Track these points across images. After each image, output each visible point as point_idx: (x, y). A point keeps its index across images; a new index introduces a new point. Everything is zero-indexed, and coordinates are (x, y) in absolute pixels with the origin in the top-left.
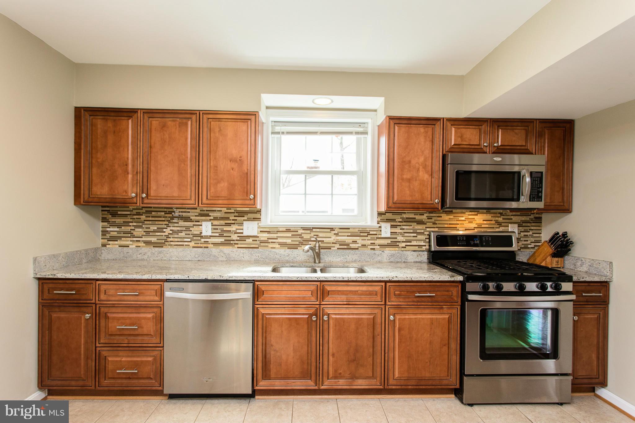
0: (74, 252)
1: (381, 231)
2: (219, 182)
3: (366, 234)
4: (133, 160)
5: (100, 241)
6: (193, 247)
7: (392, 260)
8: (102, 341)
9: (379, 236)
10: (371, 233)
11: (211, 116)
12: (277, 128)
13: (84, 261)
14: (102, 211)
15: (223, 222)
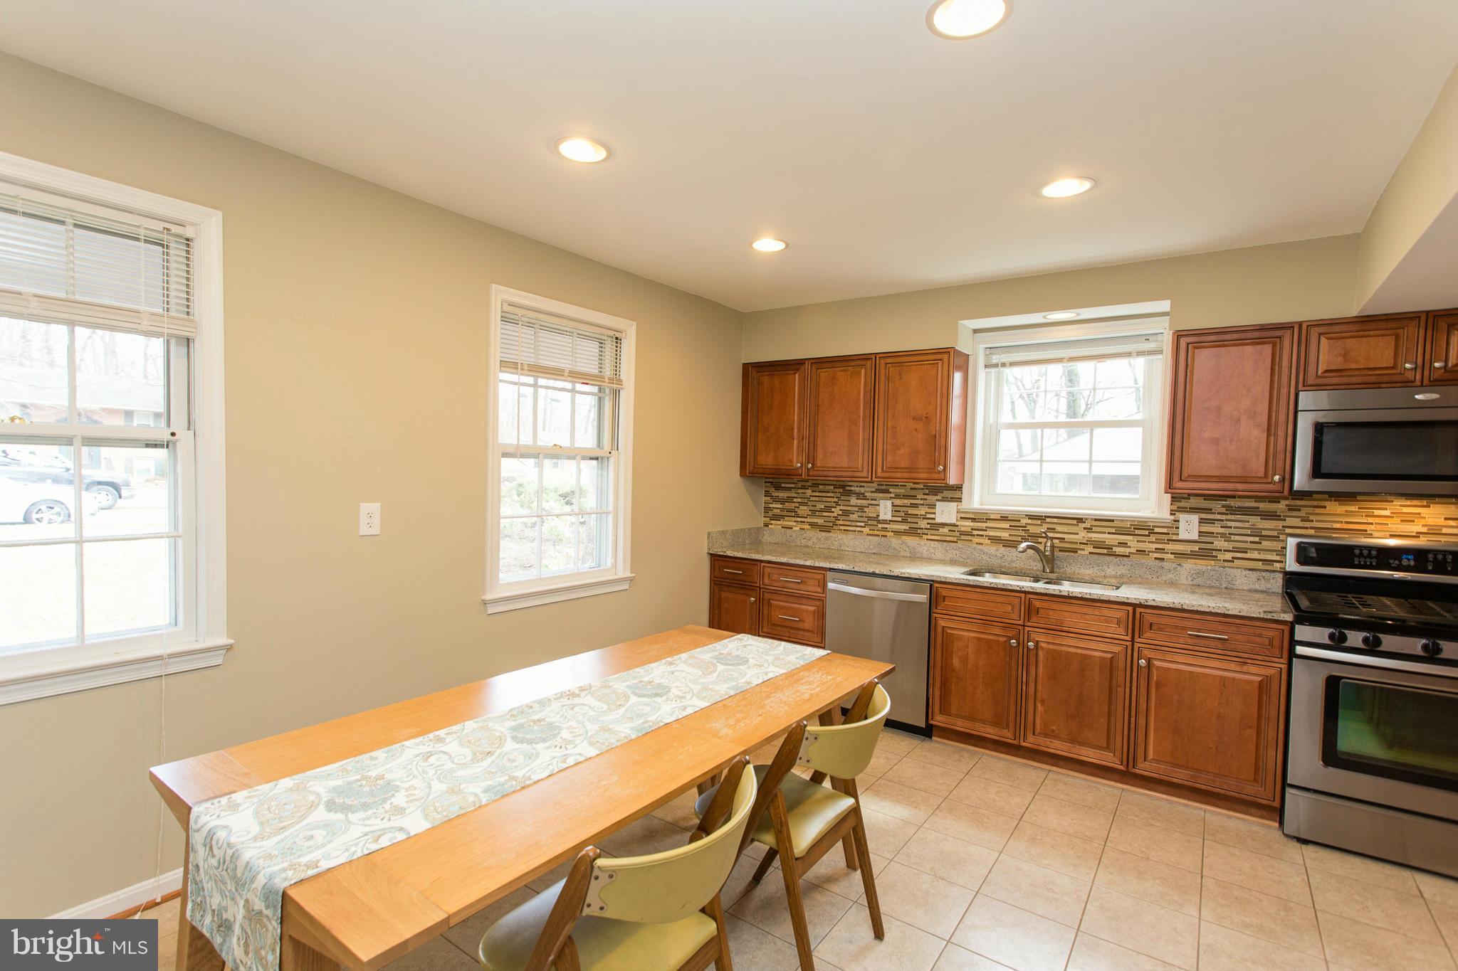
0: (738, 530)
1: (1178, 528)
2: (898, 448)
3: (1147, 533)
4: (799, 424)
5: (762, 520)
6: (867, 535)
7: (1199, 581)
8: (765, 630)
9: (1175, 537)
10: (1157, 530)
11: (890, 360)
12: (994, 357)
13: (747, 541)
14: (765, 482)
15: (907, 502)
